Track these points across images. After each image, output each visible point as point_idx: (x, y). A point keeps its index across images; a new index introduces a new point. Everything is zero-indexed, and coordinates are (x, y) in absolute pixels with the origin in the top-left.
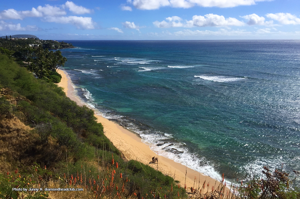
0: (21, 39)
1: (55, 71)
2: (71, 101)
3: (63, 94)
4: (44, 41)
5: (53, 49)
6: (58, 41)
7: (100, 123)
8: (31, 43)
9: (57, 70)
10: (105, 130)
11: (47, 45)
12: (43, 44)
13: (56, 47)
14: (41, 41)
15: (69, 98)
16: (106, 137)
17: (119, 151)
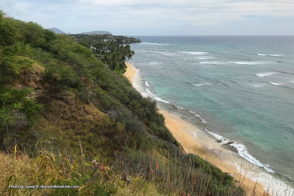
0: (98, 35)
7: (162, 115)
8: (106, 38)
9: (126, 63)
12: (116, 39)
13: (126, 42)
15: (134, 89)
16: (167, 128)
17: (178, 142)
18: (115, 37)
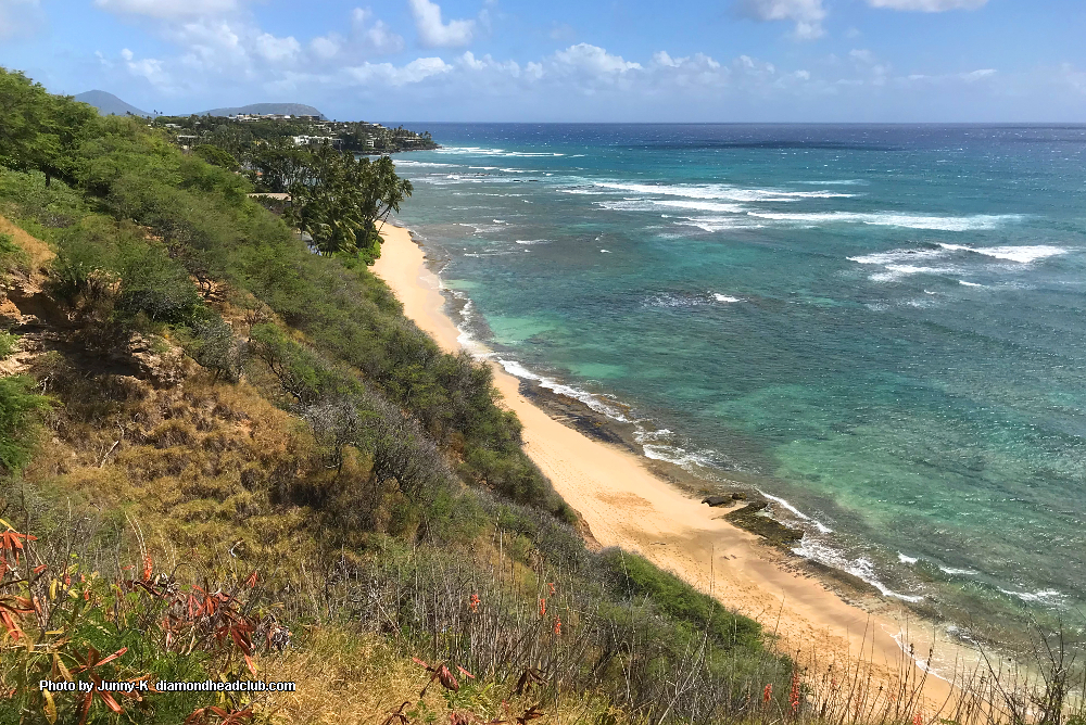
0: (269, 119)
1: (369, 226)
2: (419, 331)
3: (395, 308)
4: (340, 125)
6: (384, 124)
7: (513, 414)
10: (525, 435)
11: (352, 139)
12: (340, 136)
13: (380, 147)
14: (331, 125)
16: (530, 462)
17: (571, 510)
18: (335, 126)
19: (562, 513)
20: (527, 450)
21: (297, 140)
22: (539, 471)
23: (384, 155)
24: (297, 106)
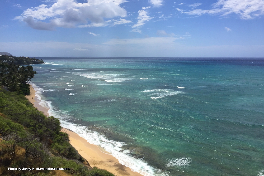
2: (38, 112)
5: (25, 64)
6: (30, 57)
8: (4, 59)
9: (28, 83)
10: (70, 139)
11: (21, 60)
12: (17, 60)
13: (28, 63)
16: (72, 146)
17: (84, 158)
18: (15, 58)
19: (81, 160)
20: (70, 143)
21: (3, 61)
22: (74, 148)
23: (29, 65)
24: (4, 53)
